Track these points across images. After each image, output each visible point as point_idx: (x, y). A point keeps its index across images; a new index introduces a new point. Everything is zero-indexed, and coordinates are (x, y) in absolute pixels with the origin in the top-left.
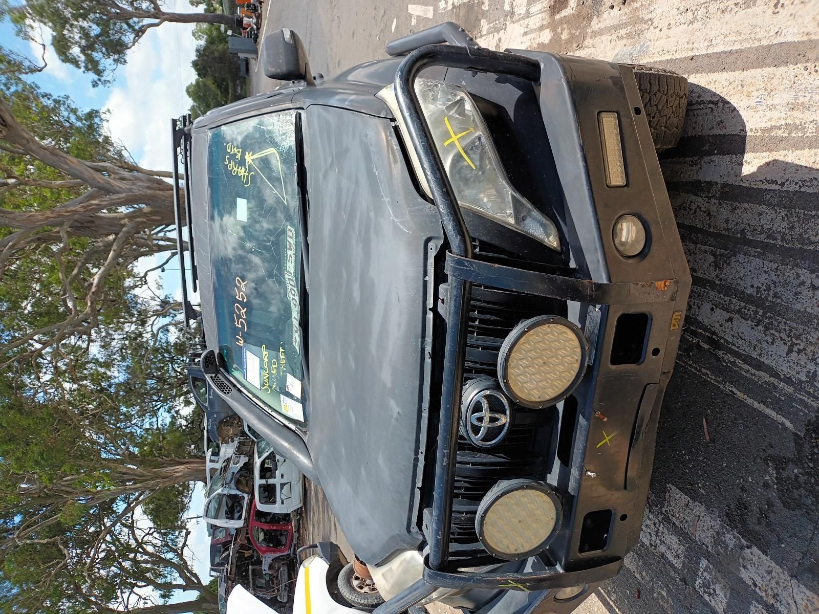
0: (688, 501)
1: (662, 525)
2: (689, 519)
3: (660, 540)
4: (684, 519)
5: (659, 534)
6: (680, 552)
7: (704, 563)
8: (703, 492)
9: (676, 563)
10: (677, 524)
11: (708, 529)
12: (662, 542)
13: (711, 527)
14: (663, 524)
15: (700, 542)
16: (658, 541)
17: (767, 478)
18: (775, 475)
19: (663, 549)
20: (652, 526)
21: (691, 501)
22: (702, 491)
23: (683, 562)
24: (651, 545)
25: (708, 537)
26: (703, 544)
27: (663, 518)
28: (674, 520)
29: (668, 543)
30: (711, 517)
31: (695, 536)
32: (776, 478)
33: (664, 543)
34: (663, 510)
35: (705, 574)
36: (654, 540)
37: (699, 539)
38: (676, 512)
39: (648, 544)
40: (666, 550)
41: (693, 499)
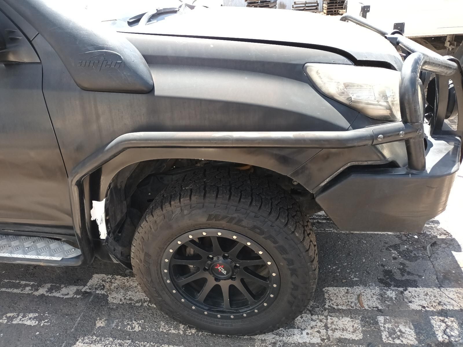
0: (348, 290)
1: (329, 317)
2: (353, 300)
3: (332, 330)
4: (349, 302)
5: (329, 325)
6: (356, 325)
7: (381, 319)
8: (357, 279)
9: (357, 336)
10: (344, 308)
11: (372, 297)
12: (334, 330)
13: (374, 294)
14: (331, 316)
15: (370, 308)
16: (330, 332)
17: (393, 255)
18: (397, 253)
19: (338, 334)
20: (319, 324)
21: (349, 288)
22: (355, 279)
23: (363, 332)
24: (323, 340)
25: (374, 302)
26: (373, 308)
27: (329, 312)
28: (340, 307)
29: (341, 326)
30: (370, 289)
31: (363, 307)
32: (398, 253)
33: (337, 329)
34: (326, 306)
35: (387, 326)
36: (325, 334)
37: (368, 307)
38: (339, 301)
39: (319, 341)
40: (341, 333)
41: (350, 286)
